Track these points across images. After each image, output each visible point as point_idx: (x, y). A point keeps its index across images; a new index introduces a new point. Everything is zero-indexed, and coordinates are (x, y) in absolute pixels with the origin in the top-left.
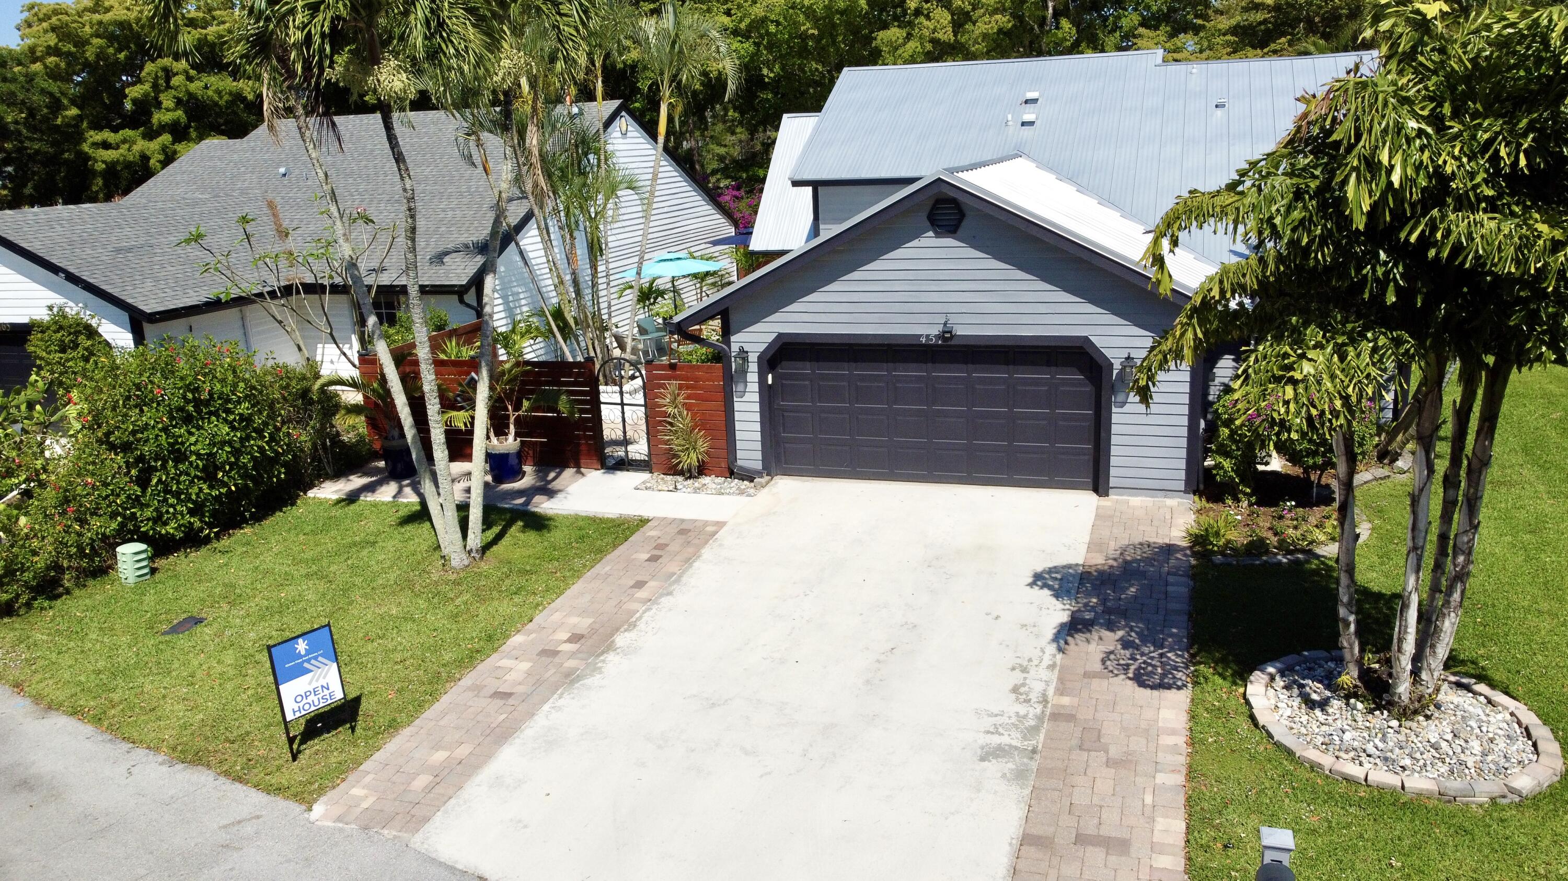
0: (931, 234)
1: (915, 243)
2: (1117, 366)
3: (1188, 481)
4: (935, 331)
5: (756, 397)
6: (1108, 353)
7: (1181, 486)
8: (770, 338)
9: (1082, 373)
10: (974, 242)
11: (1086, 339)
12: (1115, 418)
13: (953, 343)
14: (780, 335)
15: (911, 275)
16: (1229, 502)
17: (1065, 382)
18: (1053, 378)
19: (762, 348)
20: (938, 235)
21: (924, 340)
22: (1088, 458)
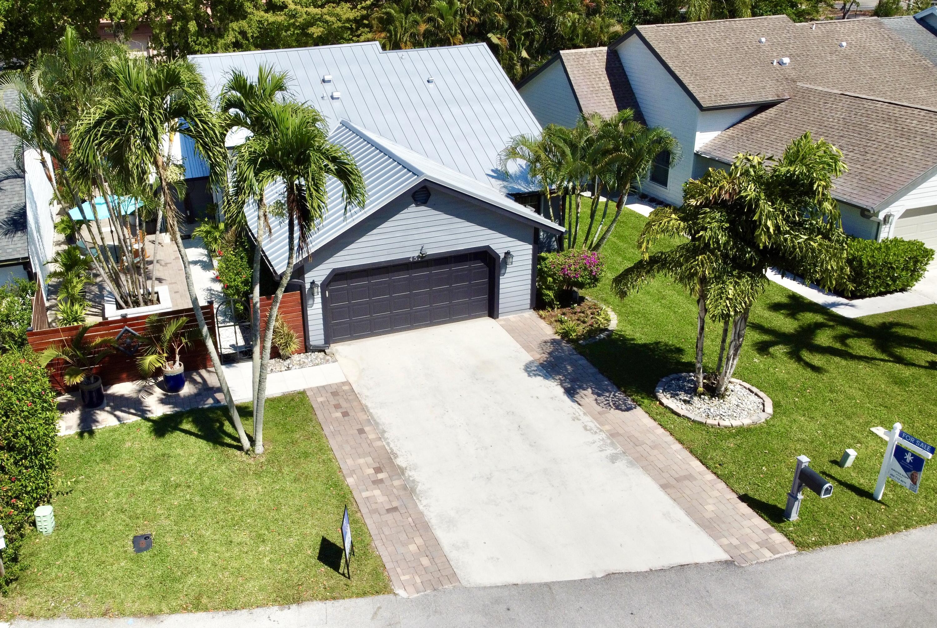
0: (414, 205)
1: (406, 211)
2: (502, 256)
3: (531, 304)
4: (416, 254)
5: (320, 306)
6: (498, 251)
7: (529, 306)
8: (328, 272)
9: (483, 262)
10: (435, 207)
11: (488, 247)
12: (501, 281)
13: (426, 258)
14: (334, 270)
15: (404, 228)
16: (549, 309)
17: (475, 268)
18: (470, 266)
19: (323, 278)
20: (417, 205)
21: (411, 260)
22: (486, 302)
